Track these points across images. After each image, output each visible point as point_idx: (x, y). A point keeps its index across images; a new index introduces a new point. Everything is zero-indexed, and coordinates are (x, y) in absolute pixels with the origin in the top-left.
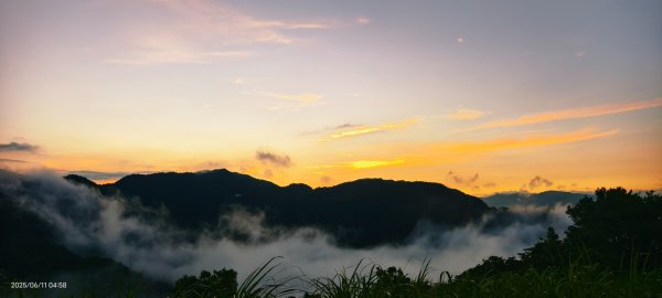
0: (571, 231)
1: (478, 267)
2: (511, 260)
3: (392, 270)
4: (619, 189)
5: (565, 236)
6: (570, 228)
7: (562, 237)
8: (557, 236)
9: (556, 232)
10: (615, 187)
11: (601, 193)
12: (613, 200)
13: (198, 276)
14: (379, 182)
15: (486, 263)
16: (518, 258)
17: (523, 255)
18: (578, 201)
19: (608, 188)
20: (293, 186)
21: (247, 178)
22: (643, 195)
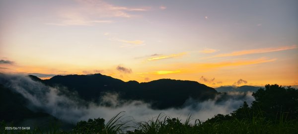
0: (254, 103)
1: (212, 119)
2: (227, 116)
3: (174, 119)
4: (275, 85)
5: (251, 105)
6: (254, 102)
7: (250, 106)
8: (248, 106)
9: (247, 104)
10: (274, 84)
11: (268, 86)
12: (273, 90)
13: (87, 121)
14: (169, 80)
15: (216, 117)
16: (230, 115)
17: (232, 114)
18: (257, 90)
19: (271, 85)
20: (130, 82)
21: (110, 78)
22: (286, 88)
